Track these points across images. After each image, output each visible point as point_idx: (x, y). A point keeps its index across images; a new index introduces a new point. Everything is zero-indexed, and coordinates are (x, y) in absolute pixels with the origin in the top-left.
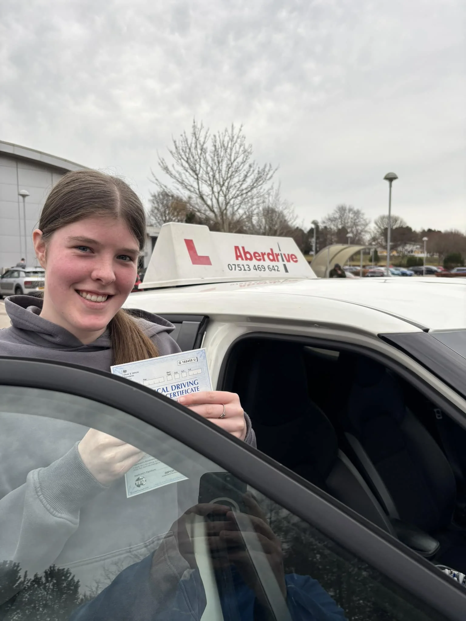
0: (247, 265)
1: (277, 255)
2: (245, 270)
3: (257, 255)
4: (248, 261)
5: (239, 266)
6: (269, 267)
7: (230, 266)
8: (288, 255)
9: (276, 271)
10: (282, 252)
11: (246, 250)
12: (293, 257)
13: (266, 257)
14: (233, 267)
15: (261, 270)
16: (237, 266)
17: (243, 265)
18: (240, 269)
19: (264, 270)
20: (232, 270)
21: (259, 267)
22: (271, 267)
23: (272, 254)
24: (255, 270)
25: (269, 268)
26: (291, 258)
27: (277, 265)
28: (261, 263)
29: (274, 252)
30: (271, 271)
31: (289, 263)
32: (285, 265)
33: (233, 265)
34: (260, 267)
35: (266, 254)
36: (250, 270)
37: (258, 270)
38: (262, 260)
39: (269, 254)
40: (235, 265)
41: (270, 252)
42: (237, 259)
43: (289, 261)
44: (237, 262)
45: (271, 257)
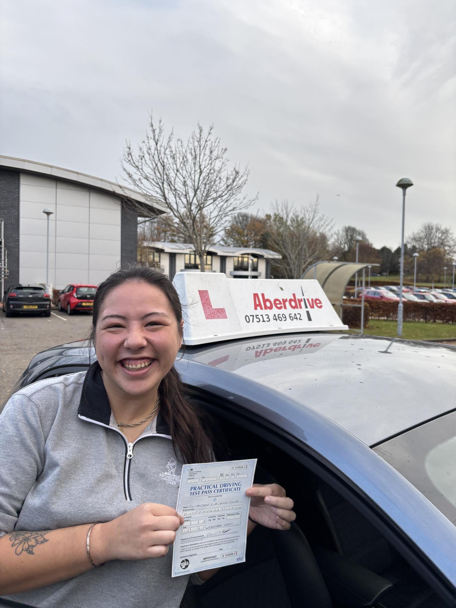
0: (266, 315)
1: (300, 301)
2: (264, 321)
3: (277, 302)
4: (268, 310)
5: (257, 317)
6: (291, 315)
7: (247, 317)
8: (312, 300)
9: (298, 319)
10: (306, 297)
11: (266, 298)
12: (318, 302)
13: (287, 304)
14: (251, 318)
15: (281, 320)
16: (255, 317)
17: (262, 315)
18: (258, 320)
19: (285, 319)
20: (249, 322)
21: (279, 316)
22: (293, 315)
23: (295, 301)
24: (275, 320)
25: (290, 317)
26: (316, 303)
27: (299, 313)
28: (282, 311)
29: (297, 297)
30: (293, 320)
31: (312, 309)
32: (308, 313)
33: (251, 316)
34: (281, 316)
35: (288, 300)
36: (269, 321)
37: (278, 320)
38: (283, 308)
39: (291, 300)
40: (253, 316)
41: (293, 298)
42: (256, 309)
43: (312, 307)
44: (255, 313)
45: (293, 304)
